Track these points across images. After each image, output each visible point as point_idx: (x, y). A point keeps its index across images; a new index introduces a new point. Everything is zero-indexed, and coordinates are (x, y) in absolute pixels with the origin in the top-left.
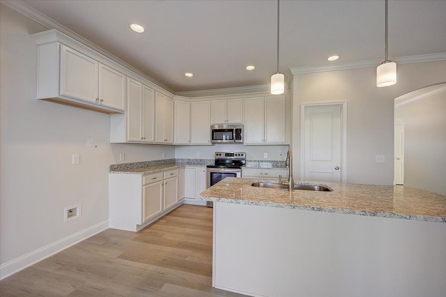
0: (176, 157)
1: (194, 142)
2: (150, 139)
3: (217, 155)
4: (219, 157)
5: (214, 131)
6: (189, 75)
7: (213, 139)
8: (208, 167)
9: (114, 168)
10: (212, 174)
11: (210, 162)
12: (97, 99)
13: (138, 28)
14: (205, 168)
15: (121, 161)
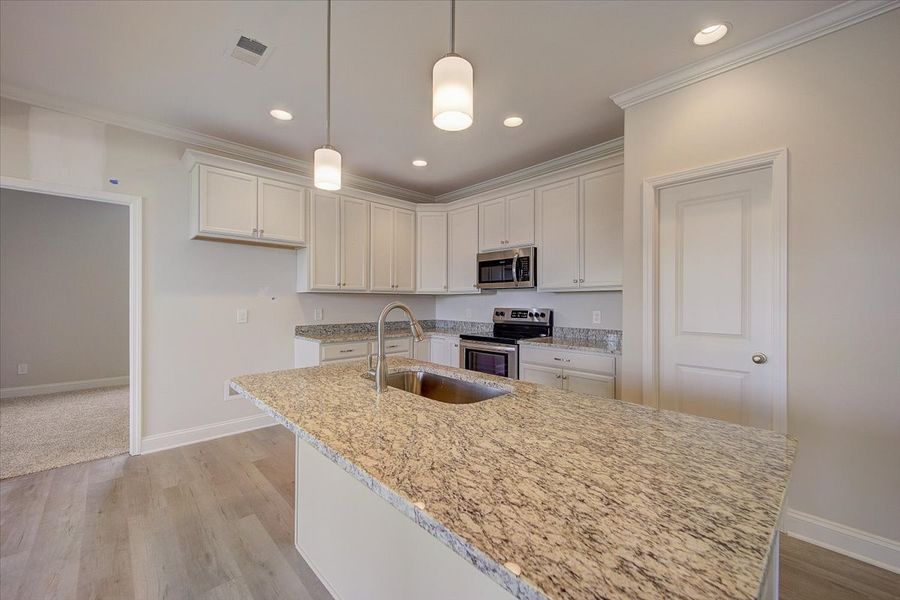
0: (438, 317)
1: (453, 289)
2: (360, 285)
3: (497, 314)
4: (501, 320)
5: (482, 265)
6: (420, 163)
7: (480, 281)
8: (464, 337)
9: (301, 332)
10: (468, 351)
11: (487, 327)
12: (255, 231)
13: (282, 115)
14: (457, 340)
15: (317, 320)
